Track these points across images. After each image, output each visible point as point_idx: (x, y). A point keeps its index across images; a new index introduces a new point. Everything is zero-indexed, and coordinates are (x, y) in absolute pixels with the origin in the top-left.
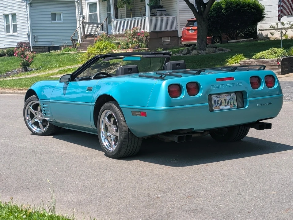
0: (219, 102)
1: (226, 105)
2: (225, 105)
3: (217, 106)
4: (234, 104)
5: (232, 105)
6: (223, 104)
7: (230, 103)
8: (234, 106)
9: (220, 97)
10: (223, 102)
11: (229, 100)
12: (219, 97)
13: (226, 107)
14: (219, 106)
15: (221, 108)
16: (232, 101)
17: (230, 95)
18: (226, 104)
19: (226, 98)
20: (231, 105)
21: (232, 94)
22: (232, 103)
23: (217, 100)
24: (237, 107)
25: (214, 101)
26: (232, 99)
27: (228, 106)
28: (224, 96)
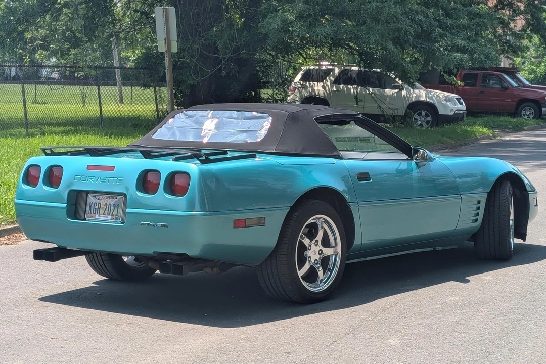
0: (96, 207)
1: (105, 215)
2: (104, 214)
3: (91, 213)
4: (117, 215)
5: (114, 216)
6: (102, 211)
7: (111, 213)
8: (116, 219)
10: (103, 208)
11: (112, 207)
12: (99, 199)
14: (95, 213)
16: (116, 210)
17: (116, 198)
18: (106, 212)
20: (112, 215)
21: (119, 197)
22: (115, 213)
23: (95, 203)
24: (121, 221)
25: (90, 203)
26: (116, 206)
27: (108, 216)
28: (106, 198)
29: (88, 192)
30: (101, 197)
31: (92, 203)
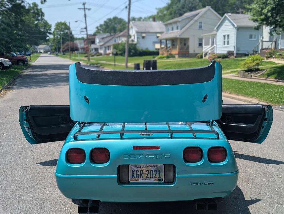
0: (139, 173)
1: (149, 178)
2: (147, 177)
3: (134, 178)
4: (160, 177)
5: (157, 178)
6: (144, 176)
7: (154, 176)
8: (159, 180)
9: (142, 167)
10: (145, 174)
11: (154, 172)
13: (147, 180)
14: (138, 178)
15: (141, 180)
16: (158, 174)
17: (157, 166)
18: (149, 176)
19: (150, 169)
20: (155, 177)
21: (159, 165)
22: (157, 176)
23: (137, 171)
24: (164, 181)
25: (132, 171)
26: (157, 171)
27: (151, 179)
28: (147, 167)
30: (141, 166)
31: (134, 171)
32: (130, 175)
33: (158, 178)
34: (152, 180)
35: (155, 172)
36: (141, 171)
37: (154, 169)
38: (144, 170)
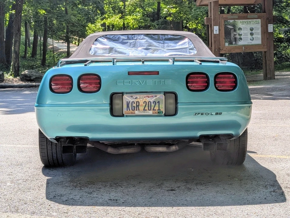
0: (135, 105)
1: (146, 110)
2: (144, 110)
3: (129, 110)
4: (159, 110)
5: (156, 110)
6: (141, 108)
7: (152, 108)
8: (159, 113)
9: (138, 98)
10: (142, 105)
12: (136, 98)
13: (145, 112)
14: (134, 110)
15: (137, 112)
16: (157, 105)
17: (156, 96)
18: (146, 108)
20: (153, 110)
21: (159, 96)
22: (156, 108)
23: (132, 102)
24: (165, 114)
25: (127, 102)
26: (157, 103)
27: (150, 111)
28: (144, 97)
29: (122, 94)
30: (138, 96)
31: (129, 102)
32: (125, 106)
33: (158, 110)
34: (151, 113)
35: (153, 103)
36: (138, 103)
37: (152, 100)
38: (141, 101)
